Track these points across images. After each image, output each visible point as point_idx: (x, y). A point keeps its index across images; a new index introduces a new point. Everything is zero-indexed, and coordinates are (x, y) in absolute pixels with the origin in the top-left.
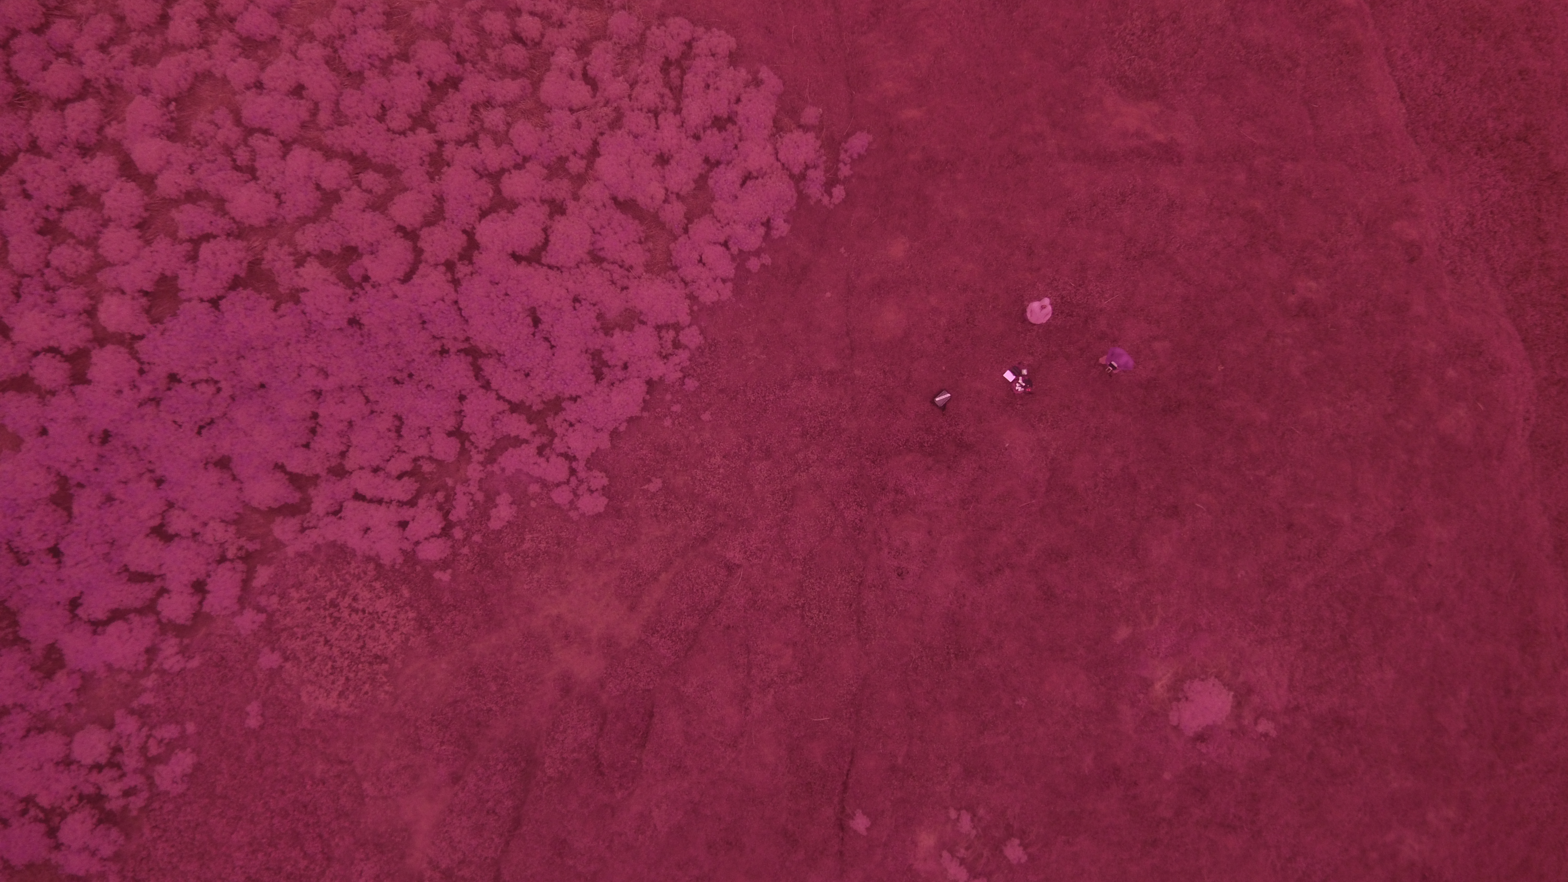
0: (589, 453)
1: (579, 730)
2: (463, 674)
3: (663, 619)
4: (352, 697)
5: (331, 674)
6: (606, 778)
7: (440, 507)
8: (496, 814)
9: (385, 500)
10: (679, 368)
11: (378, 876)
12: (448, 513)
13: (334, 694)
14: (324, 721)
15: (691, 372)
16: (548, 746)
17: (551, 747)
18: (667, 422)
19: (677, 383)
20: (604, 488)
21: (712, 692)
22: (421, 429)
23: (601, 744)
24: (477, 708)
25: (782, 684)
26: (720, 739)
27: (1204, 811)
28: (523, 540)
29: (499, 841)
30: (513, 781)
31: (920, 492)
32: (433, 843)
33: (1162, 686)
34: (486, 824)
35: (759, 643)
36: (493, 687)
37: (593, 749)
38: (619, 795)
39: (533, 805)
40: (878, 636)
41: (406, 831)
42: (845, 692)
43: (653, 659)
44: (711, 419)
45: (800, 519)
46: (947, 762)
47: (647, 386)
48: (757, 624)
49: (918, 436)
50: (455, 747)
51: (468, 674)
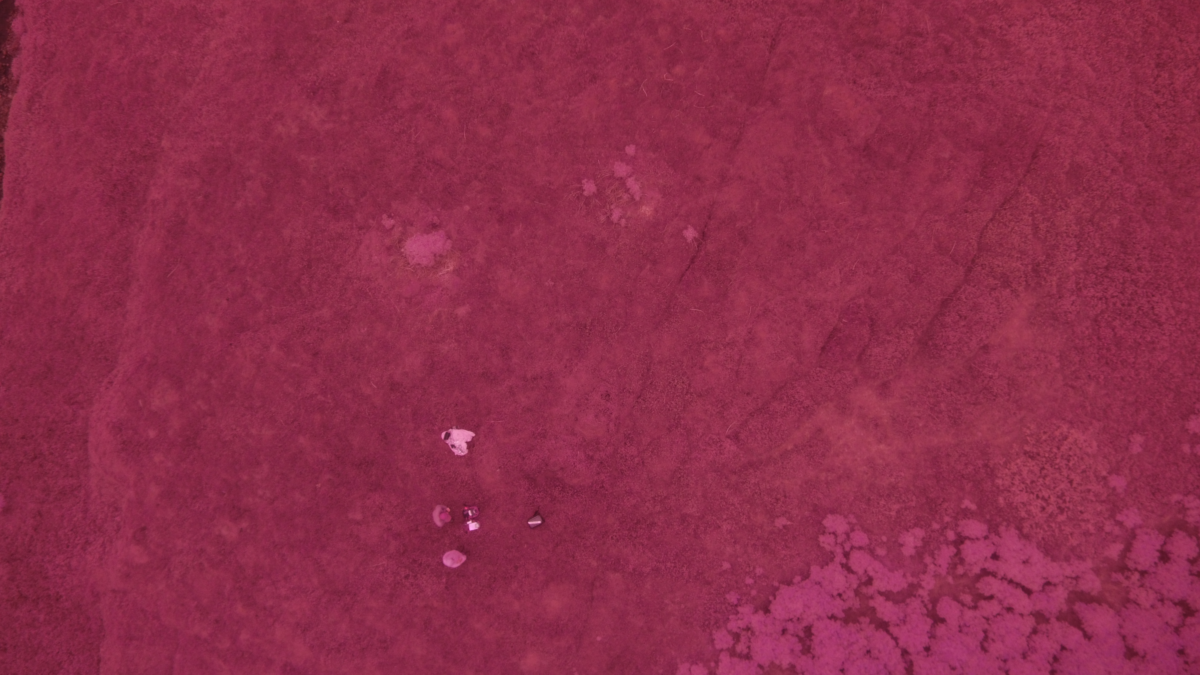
0: (831, 567)
1: (881, 355)
2: (965, 423)
3: (798, 415)
4: (1057, 433)
5: (1070, 456)
6: (869, 315)
7: (962, 561)
8: (959, 315)
9: (1006, 583)
10: (739, 615)
11: (1060, 298)
12: (956, 555)
13: (1070, 440)
14: (1082, 422)
15: (729, 608)
16: (908, 350)
17: (905, 349)
18: (759, 571)
19: (743, 602)
20: (824, 533)
21: (773, 352)
22: (967, 633)
23: (867, 340)
24: (959, 394)
25: (718, 343)
26: (776, 317)
27: (450, 179)
28: (898, 512)
29: (962, 295)
30: (940, 334)
31: (574, 453)
32: (1012, 309)
33: (448, 267)
34: (968, 310)
35: (728, 377)
36: (943, 406)
37: (874, 339)
38: (862, 301)
39: (929, 312)
40: (637, 356)
41: (1031, 323)
42: (673, 324)
43: (812, 389)
44: (723, 562)
45: (672, 459)
46: (615, 257)
47: (769, 608)
48: (725, 390)
49: (563, 496)
50: (982, 371)
51: (962, 422)
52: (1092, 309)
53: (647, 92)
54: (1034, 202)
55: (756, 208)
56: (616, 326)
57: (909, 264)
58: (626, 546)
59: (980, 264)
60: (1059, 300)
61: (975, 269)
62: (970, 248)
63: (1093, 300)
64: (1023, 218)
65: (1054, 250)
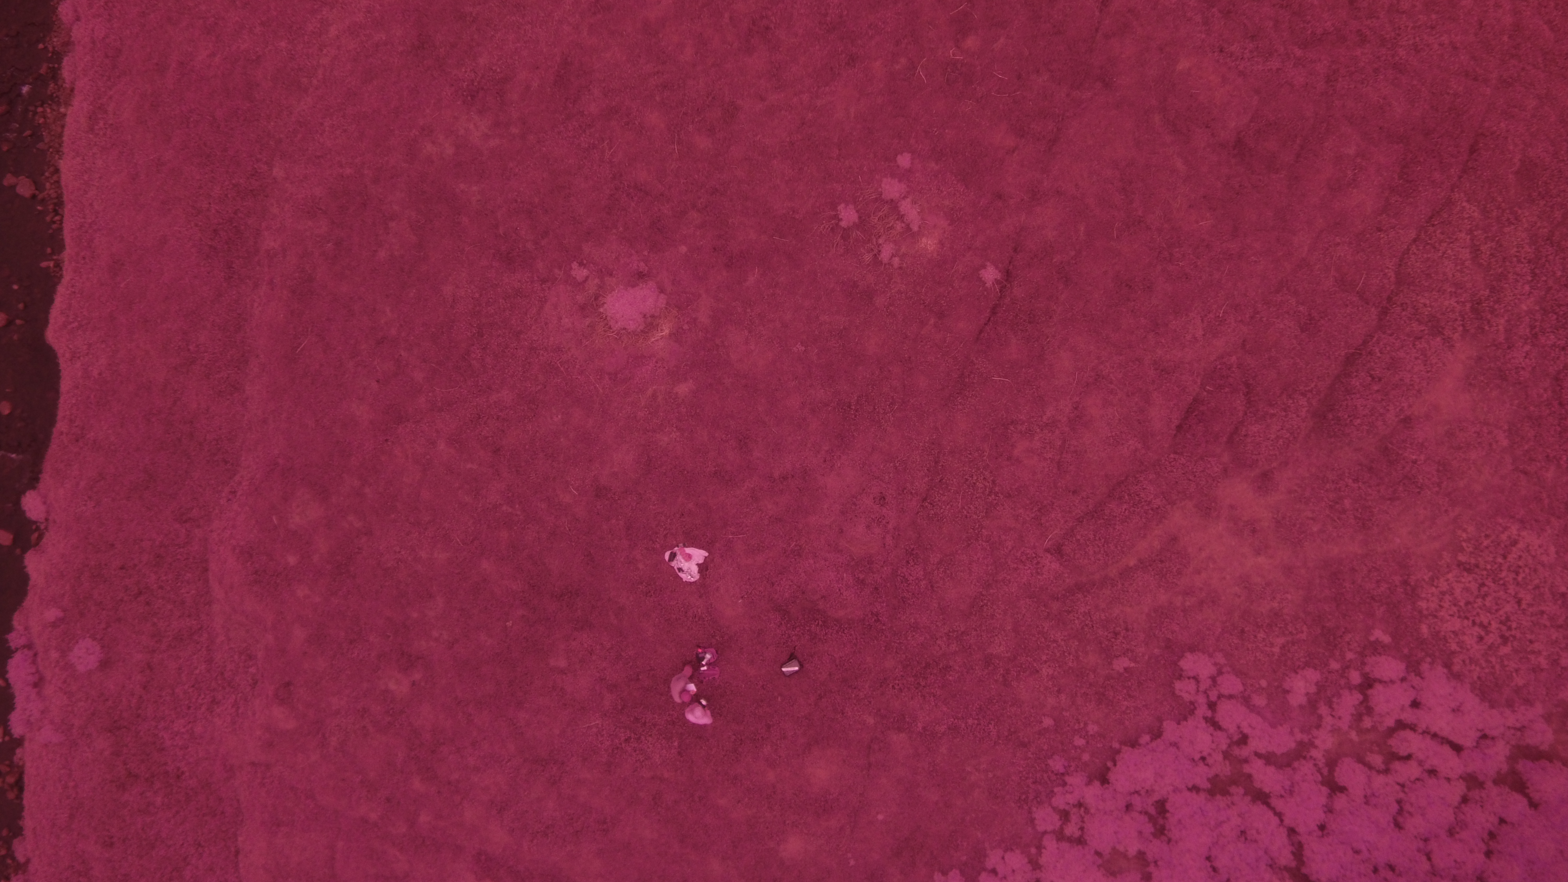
0: (1191, 722)
1: (1261, 435)
2: (1378, 525)
3: (1144, 520)
4: (1504, 537)
5: (1520, 567)
6: (1244, 380)
7: (1370, 711)
8: (1371, 376)
9: (1428, 737)
10: (1067, 788)
11: (1509, 348)
12: (1361, 703)
13: (1521, 545)
14: (1536, 521)
15: (1054, 778)
16: (1299, 427)
17: (1296, 426)
18: (1092, 728)
19: (1072, 769)
20: (1180, 677)
21: (1109, 435)
22: (1375, 805)
23: (1241, 414)
24: (1370, 487)
25: (1032, 423)
26: (1112, 386)
27: (659, 210)
28: (1283, 647)
29: (1374, 348)
30: (1345, 403)
31: (839, 576)
32: (1444, 364)
33: (662, 330)
34: (1384, 369)
35: (1047, 470)
36: (1347, 503)
37: (1250, 412)
38: (1234, 358)
39: (1328, 373)
40: (921, 444)
41: (1470, 384)
42: (969, 399)
43: (1164, 483)
44: (1043, 718)
45: (971, 583)
46: (887, 310)
47: (1107, 777)
48: (1043, 488)
49: (826, 634)
50: (1402, 454)
51: (1373, 524)
52: (1552, 362)
53: (926, 76)
54: (1472, 214)
55: (1082, 235)
56: (891, 403)
57: (1300, 306)
58: (912, 698)
59: (1398, 303)
60: (1508, 351)
61: (1392, 311)
62: (1386, 281)
63: (1554, 350)
64: (1459, 238)
65: (1501, 281)
